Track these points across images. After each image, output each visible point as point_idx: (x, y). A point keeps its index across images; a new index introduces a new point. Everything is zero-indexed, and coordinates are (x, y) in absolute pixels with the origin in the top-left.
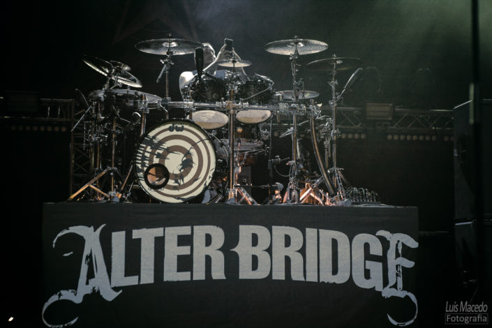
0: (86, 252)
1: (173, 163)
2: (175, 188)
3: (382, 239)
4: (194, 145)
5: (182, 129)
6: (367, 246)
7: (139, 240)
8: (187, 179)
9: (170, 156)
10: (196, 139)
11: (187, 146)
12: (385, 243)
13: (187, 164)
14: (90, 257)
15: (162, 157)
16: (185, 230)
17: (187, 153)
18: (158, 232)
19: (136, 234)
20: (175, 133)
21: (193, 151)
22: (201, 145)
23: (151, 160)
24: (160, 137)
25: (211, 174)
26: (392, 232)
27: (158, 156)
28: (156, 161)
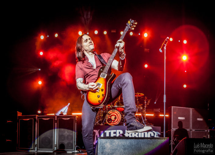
0: (96, 135)
1: (113, 118)
2: (113, 123)
3: (154, 133)
4: (117, 114)
5: (114, 111)
6: (151, 134)
7: (106, 133)
8: (115, 121)
9: (112, 116)
10: (117, 113)
11: (115, 114)
12: (154, 134)
13: (115, 118)
14: (97, 136)
15: (111, 117)
16: (115, 131)
17: (116, 116)
18: (110, 131)
19: (105, 132)
20: (113, 112)
21: (117, 116)
22: (118, 114)
23: (108, 117)
24: (110, 113)
25: (120, 120)
26: (156, 132)
27: (110, 116)
28: (109, 118)
